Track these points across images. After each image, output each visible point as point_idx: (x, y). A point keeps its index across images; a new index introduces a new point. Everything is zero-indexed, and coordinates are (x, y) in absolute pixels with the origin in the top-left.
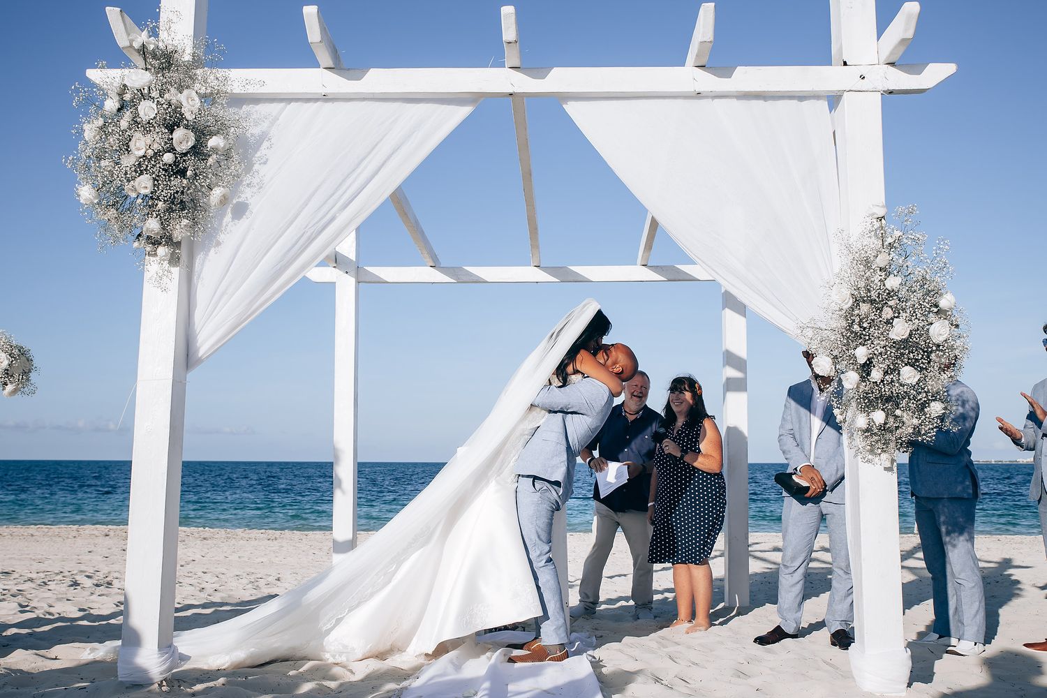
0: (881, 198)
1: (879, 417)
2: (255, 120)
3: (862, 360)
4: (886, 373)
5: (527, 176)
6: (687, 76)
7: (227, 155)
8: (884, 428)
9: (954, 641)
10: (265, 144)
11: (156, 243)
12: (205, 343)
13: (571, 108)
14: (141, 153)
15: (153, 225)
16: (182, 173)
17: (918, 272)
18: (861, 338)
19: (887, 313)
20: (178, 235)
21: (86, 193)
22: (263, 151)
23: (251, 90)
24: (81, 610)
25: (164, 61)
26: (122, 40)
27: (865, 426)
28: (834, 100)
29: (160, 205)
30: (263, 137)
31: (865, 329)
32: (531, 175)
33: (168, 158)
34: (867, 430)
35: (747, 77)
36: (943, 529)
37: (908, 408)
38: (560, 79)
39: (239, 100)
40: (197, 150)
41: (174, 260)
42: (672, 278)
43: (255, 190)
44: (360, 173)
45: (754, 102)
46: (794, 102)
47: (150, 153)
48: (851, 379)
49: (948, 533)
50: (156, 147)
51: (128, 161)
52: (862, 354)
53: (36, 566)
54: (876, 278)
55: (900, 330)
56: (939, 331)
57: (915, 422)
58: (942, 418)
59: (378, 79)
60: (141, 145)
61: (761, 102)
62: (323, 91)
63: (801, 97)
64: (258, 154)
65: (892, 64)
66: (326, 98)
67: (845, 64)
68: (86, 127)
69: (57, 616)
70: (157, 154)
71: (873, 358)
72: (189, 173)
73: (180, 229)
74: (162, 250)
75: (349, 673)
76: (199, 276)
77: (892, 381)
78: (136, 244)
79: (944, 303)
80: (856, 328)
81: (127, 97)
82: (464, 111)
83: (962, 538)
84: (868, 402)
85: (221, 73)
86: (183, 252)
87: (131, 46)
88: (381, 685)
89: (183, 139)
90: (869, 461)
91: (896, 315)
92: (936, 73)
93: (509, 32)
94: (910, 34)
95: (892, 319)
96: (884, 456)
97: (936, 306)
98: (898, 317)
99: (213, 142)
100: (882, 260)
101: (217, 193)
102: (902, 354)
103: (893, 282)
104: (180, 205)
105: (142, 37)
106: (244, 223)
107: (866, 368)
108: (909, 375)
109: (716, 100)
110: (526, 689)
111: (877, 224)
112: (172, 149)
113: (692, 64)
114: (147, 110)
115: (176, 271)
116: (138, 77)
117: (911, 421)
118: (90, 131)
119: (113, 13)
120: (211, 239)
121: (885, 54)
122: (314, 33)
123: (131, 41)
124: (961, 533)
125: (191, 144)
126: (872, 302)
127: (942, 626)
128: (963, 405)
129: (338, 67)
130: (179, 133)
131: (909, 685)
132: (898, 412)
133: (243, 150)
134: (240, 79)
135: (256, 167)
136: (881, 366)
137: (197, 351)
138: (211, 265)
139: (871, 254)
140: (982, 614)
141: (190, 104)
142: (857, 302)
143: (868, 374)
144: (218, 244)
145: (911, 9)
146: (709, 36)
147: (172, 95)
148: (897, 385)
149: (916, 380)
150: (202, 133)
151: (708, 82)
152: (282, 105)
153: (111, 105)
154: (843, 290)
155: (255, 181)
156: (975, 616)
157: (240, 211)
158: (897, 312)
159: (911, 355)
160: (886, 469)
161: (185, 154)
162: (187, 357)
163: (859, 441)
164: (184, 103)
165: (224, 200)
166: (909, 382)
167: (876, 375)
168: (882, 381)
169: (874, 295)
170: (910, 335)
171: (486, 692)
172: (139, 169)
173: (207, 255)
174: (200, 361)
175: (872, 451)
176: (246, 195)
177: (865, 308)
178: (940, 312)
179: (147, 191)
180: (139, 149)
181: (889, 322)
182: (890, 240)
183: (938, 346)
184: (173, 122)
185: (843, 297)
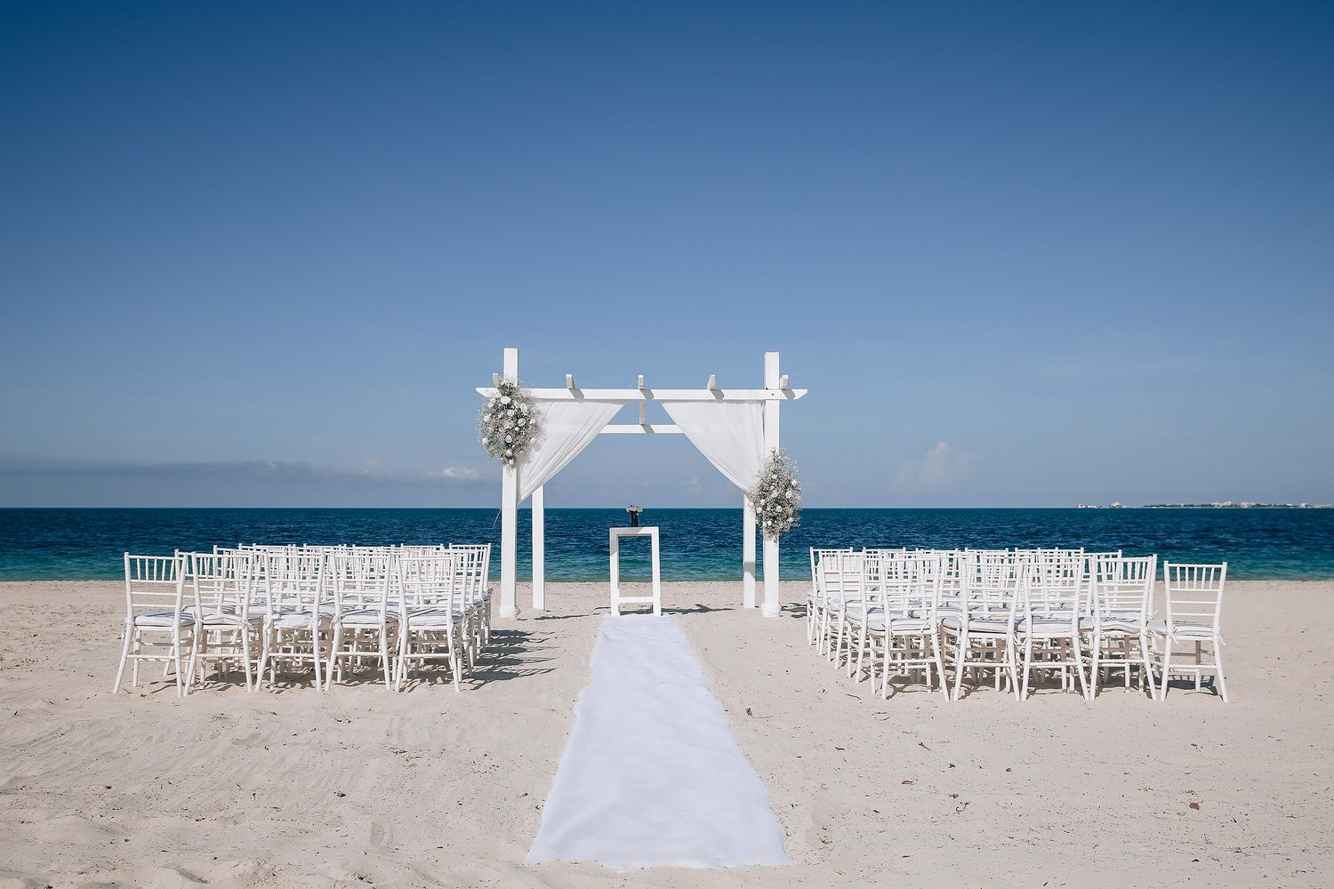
2: (544, 409)
6: (706, 394)
7: (535, 425)
11: (509, 459)
12: (523, 495)
13: (665, 406)
14: (507, 427)
15: (508, 452)
16: (521, 434)
19: (772, 487)
20: (517, 456)
21: (485, 440)
23: (542, 397)
25: (507, 390)
27: (766, 527)
28: (763, 402)
29: (513, 446)
30: (545, 416)
31: (764, 493)
33: (516, 429)
38: (658, 394)
39: (539, 402)
40: (526, 426)
41: (515, 465)
43: (542, 438)
45: (733, 404)
46: (748, 404)
50: (512, 425)
51: (502, 430)
54: (770, 475)
55: (775, 494)
56: (789, 494)
60: (508, 425)
61: (736, 404)
63: (751, 401)
64: (545, 424)
65: (783, 390)
67: (767, 389)
70: (513, 428)
71: (767, 503)
72: (523, 434)
73: (518, 454)
74: (511, 462)
76: (522, 471)
77: (774, 511)
78: (502, 460)
79: (793, 484)
80: (761, 492)
84: (766, 518)
85: (530, 390)
86: (518, 462)
92: (800, 393)
93: (640, 381)
95: (774, 490)
96: (773, 536)
97: (790, 484)
99: (532, 421)
100: (773, 468)
101: (533, 439)
102: (777, 502)
103: (775, 476)
106: (539, 450)
108: (779, 508)
109: (719, 403)
111: (774, 453)
112: (518, 426)
113: (708, 389)
114: (511, 413)
115: (515, 469)
116: (506, 400)
118: (487, 418)
119: (495, 375)
121: (781, 386)
125: (524, 423)
126: (768, 484)
129: (573, 389)
130: (520, 421)
132: (777, 522)
134: (536, 393)
135: (544, 429)
136: (770, 506)
137: (521, 497)
138: (527, 467)
139: (770, 465)
141: (524, 408)
142: (762, 483)
143: (766, 508)
144: (530, 459)
145: (785, 377)
150: (528, 419)
152: (553, 403)
153: (491, 405)
154: (759, 477)
155: (543, 434)
157: (539, 446)
158: (775, 488)
160: (774, 541)
161: (522, 427)
162: (518, 499)
163: (765, 531)
165: (534, 443)
166: (779, 511)
167: (768, 509)
168: (770, 511)
169: (768, 481)
173: (526, 463)
176: (540, 440)
177: (764, 486)
182: (777, 460)
184: (518, 416)
185: (757, 481)
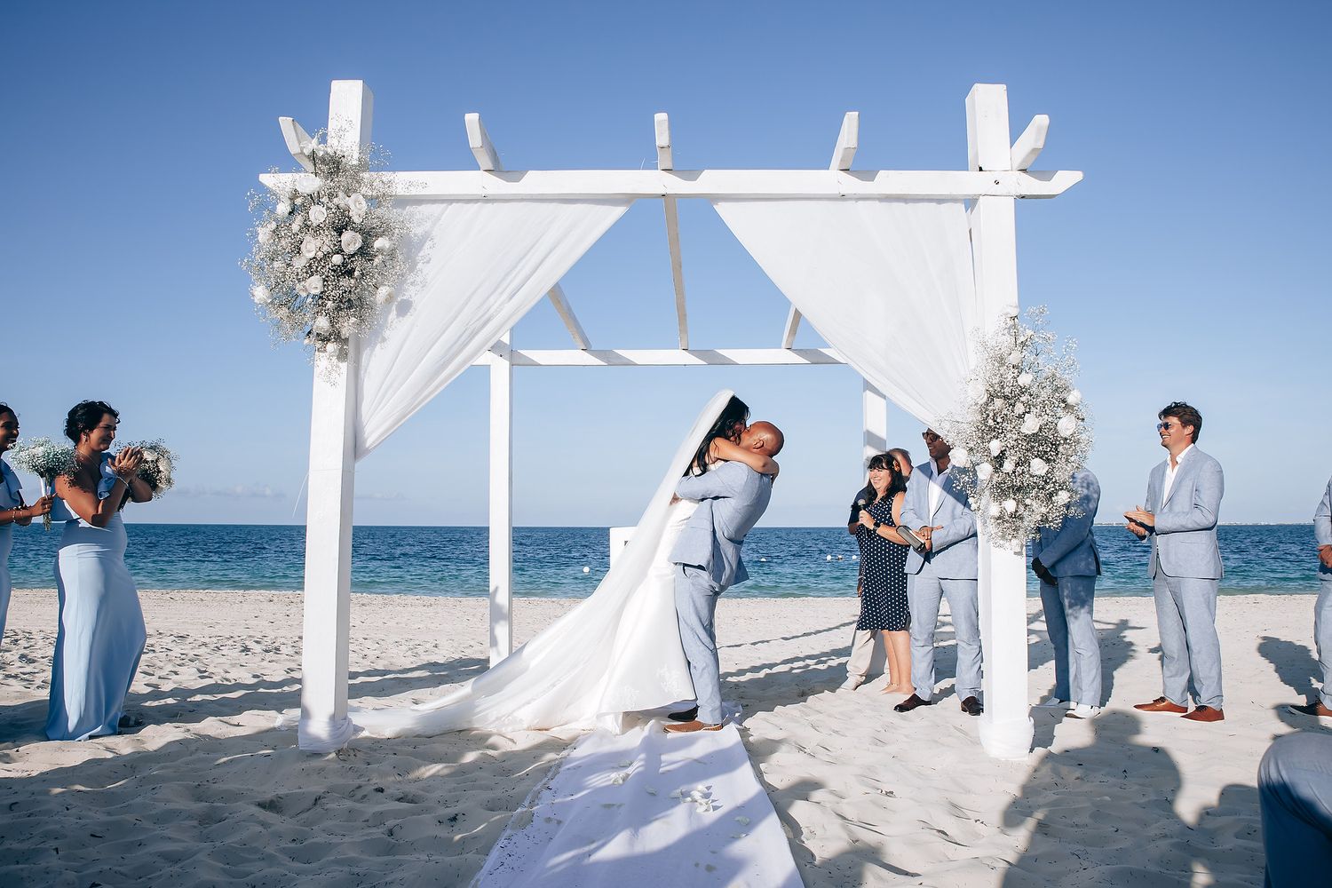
0: (1014, 300)
1: (1010, 505)
2: (418, 220)
3: (996, 453)
4: (1017, 464)
5: (677, 267)
6: (831, 179)
7: (392, 254)
8: (1016, 516)
9: (1073, 705)
10: (428, 244)
11: (326, 340)
12: (371, 435)
13: (722, 209)
14: (312, 255)
15: (322, 323)
16: (350, 273)
17: (1048, 370)
18: (995, 431)
19: (1020, 408)
20: (345, 332)
21: (260, 293)
22: (426, 250)
23: (414, 191)
24: (255, 676)
25: (332, 166)
26: (293, 148)
27: (997, 515)
28: (970, 203)
29: (330, 304)
30: (426, 237)
31: (998, 423)
32: (681, 267)
33: (337, 259)
34: (999, 518)
35: (890, 180)
36: (1066, 602)
37: (1037, 497)
38: (711, 181)
39: (403, 202)
40: (364, 252)
41: (342, 356)
42: (815, 361)
43: (418, 288)
44: (519, 272)
45: (895, 205)
46: (934, 205)
47: (320, 255)
48: (985, 471)
49: (1071, 606)
50: (325, 249)
51: (299, 263)
52: (995, 447)
53: (208, 631)
54: (1010, 377)
55: (1031, 425)
56: (1066, 426)
57: (1044, 510)
58: (1068, 506)
59: (536, 181)
60: (311, 247)
61: (902, 204)
62: (483, 193)
63: (940, 200)
64: (421, 254)
65: (1024, 171)
66: (486, 199)
67: (981, 169)
68: (260, 230)
69: (233, 682)
70: (327, 256)
71: (1005, 450)
72: (356, 273)
73: (348, 326)
74: (331, 347)
75: (511, 743)
76: (366, 370)
77: (1023, 473)
78: (306, 341)
79: (1071, 399)
80: (991, 422)
81: (298, 201)
82: (618, 211)
83: (1082, 611)
84: (1001, 491)
85: (387, 176)
86: (350, 348)
87: (302, 153)
88: (542, 755)
89: (351, 241)
90: (1000, 546)
91: (1028, 410)
92: (1065, 180)
93: (662, 138)
94: (1040, 145)
95: (1024, 414)
96: (1015, 541)
97: (1064, 401)
98: (1029, 412)
99: (379, 243)
100: (1014, 358)
101: (383, 292)
102: (1033, 447)
103: (1025, 380)
104: (348, 304)
105: (312, 145)
106: (408, 319)
107: (999, 460)
108: (1038, 467)
109: (860, 202)
110: (679, 759)
111: (1010, 323)
112: (340, 251)
113: (837, 167)
114: (318, 214)
115: (344, 366)
116: (309, 182)
117: (1039, 509)
118: (264, 234)
119: (285, 123)
120: (377, 335)
121: (1017, 163)
122: (475, 139)
123: (302, 149)
124: (1083, 606)
125: (358, 245)
126: (1006, 397)
127: (1062, 691)
128: (1088, 488)
129: (497, 169)
130: (347, 236)
131: (1031, 750)
132: (1028, 501)
133: (408, 249)
134: (404, 182)
135: (419, 266)
136: (1013, 458)
137: (365, 441)
138: (377, 360)
139: (1005, 351)
140: (1099, 679)
141: (357, 208)
142: (992, 397)
143: (1001, 465)
144: (384, 340)
145: (1041, 121)
146: (853, 143)
147: (341, 200)
148: (1028, 476)
149: (1045, 471)
150: (368, 234)
151: (852, 184)
152: (445, 205)
153: (283, 208)
154: (978, 386)
155: (418, 279)
156: (1094, 680)
157: (404, 308)
158: (1028, 408)
159: (1041, 448)
160: (1015, 553)
161: (353, 256)
162: (355, 448)
163: (992, 528)
164: (352, 207)
165: (390, 299)
166: (1038, 473)
167: (1008, 466)
168: (1014, 472)
169: (1007, 391)
170: (1040, 429)
171: (642, 763)
172: (310, 270)
173: (373, 350)
174: (367, 451)
175: (1003, 537)
176: (410, 293)
177: (999, 403)
178: (1068, 407)
179: (317, 292)
180: (309, 251)
181: (1021, 417)
182: (1022, 339)
183: (1066, 439)
184: (341, 225)
185: (978, 393)
